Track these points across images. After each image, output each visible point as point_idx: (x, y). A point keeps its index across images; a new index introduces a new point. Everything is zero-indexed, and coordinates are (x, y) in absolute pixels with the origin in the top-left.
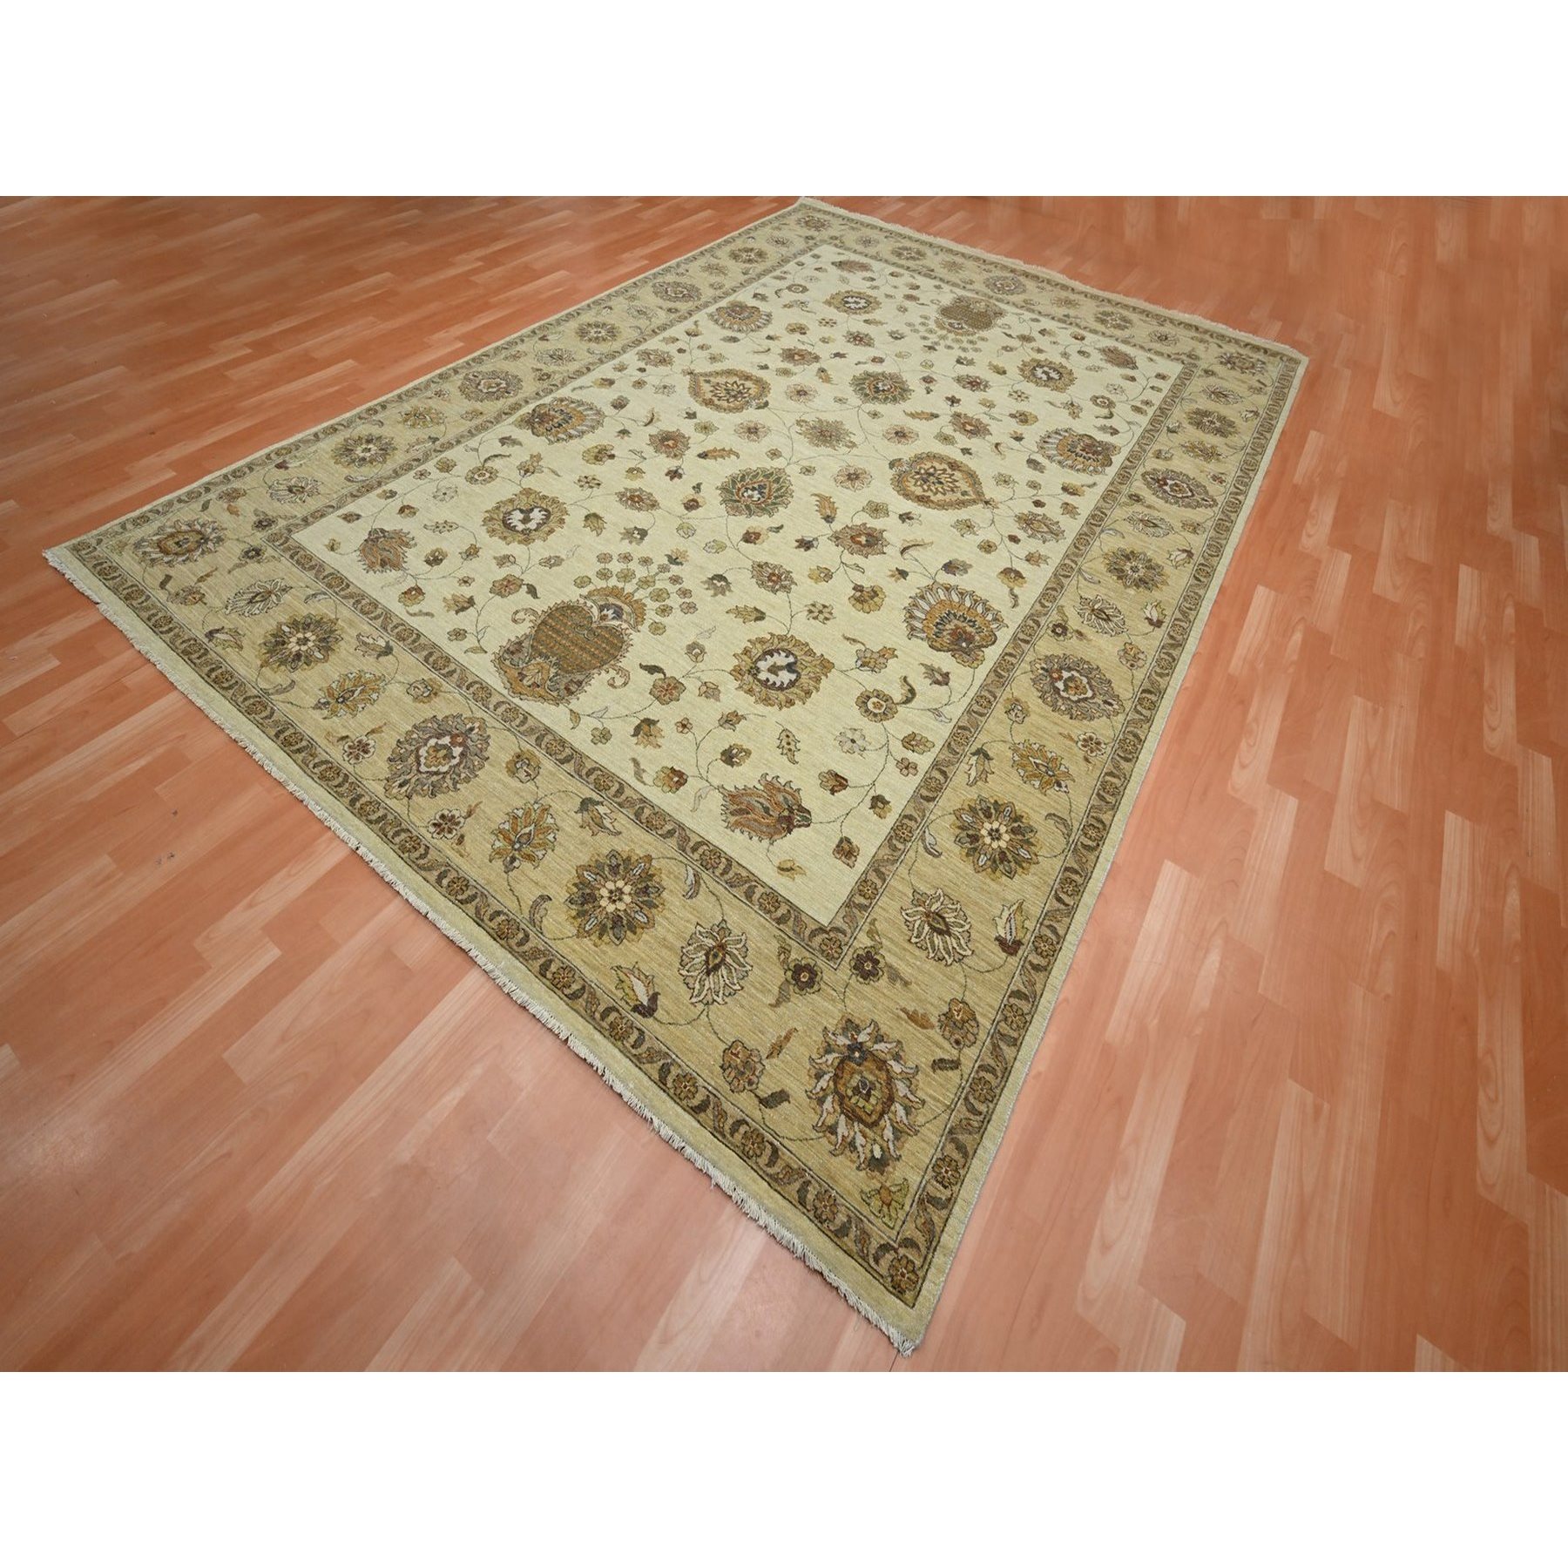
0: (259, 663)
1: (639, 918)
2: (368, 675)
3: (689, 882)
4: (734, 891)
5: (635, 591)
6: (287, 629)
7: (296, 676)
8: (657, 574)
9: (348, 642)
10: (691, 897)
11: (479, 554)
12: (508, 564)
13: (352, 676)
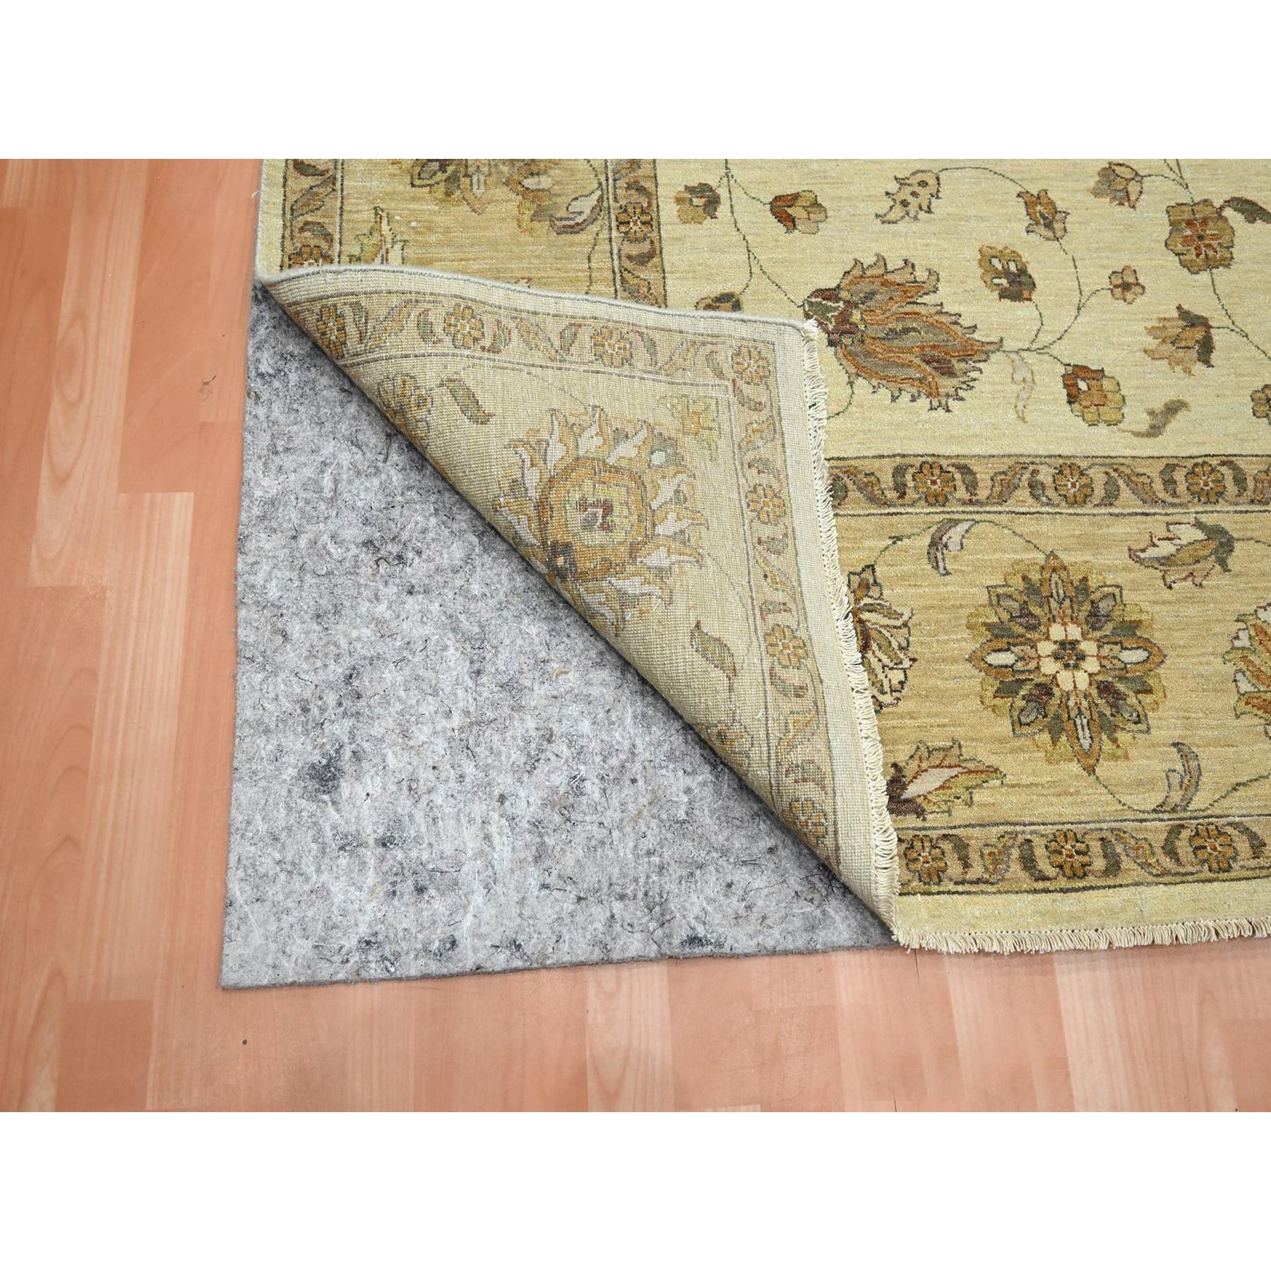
0: (1075, 768)
6: (1005, 658)
7: (1165, 724)
9: (1136, 586)
11: (1060, 205)
12: (1133, 188)
13: (1244, 641)
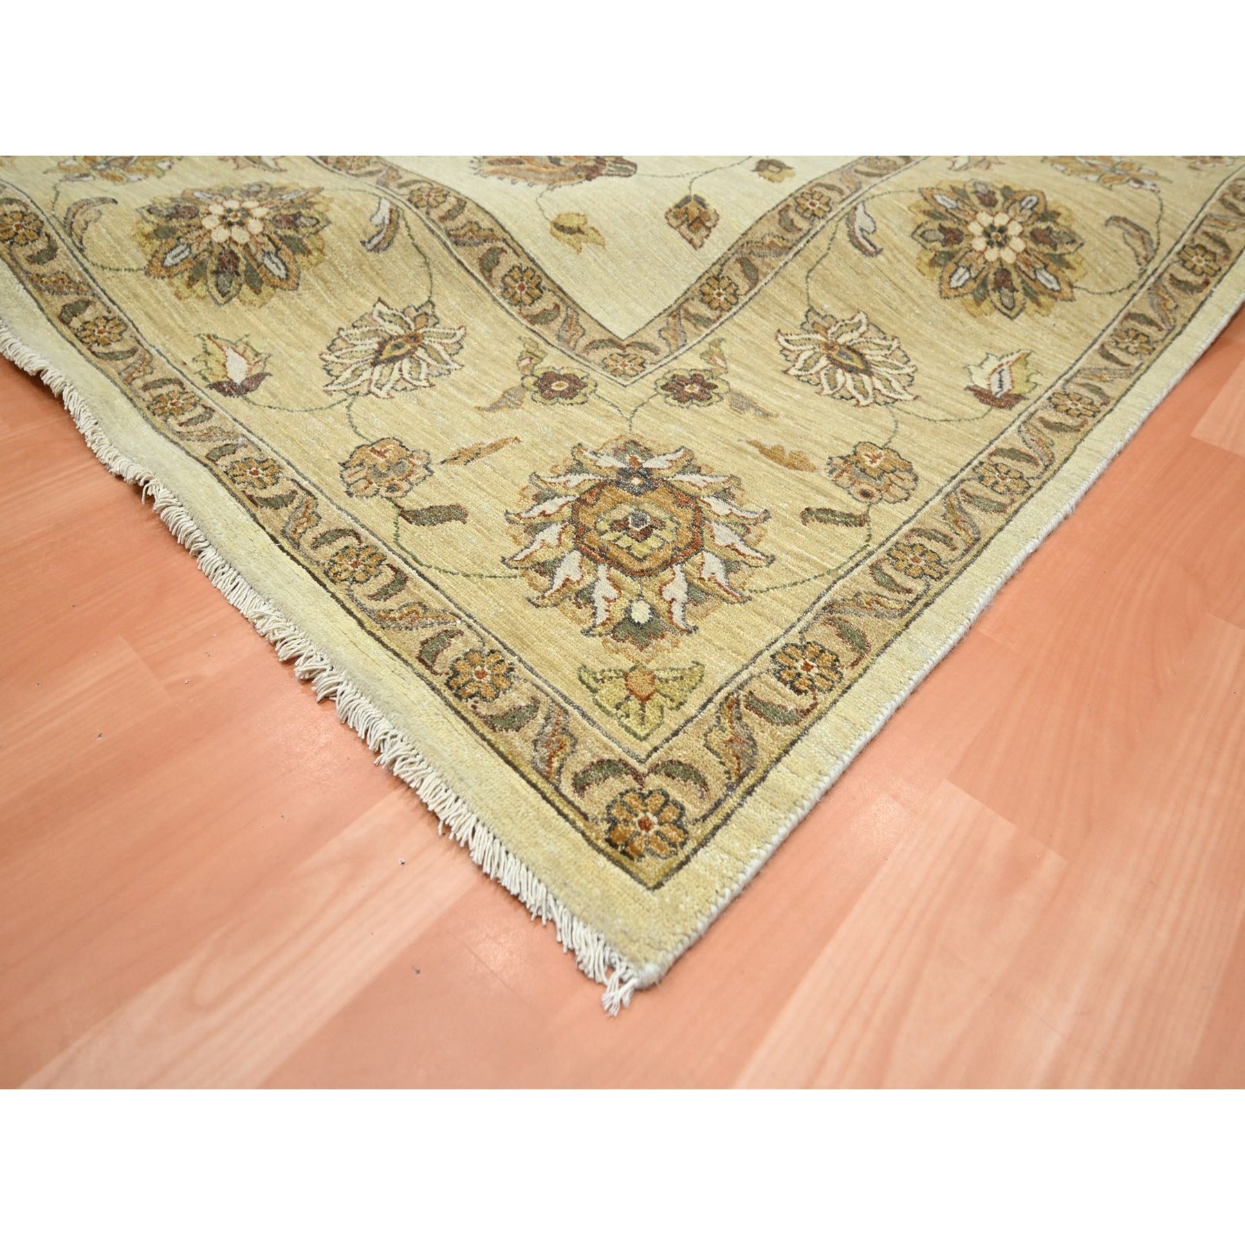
1: (272, 267)
3: (377, 220)
4: (460, 253)
10: (376, 249)
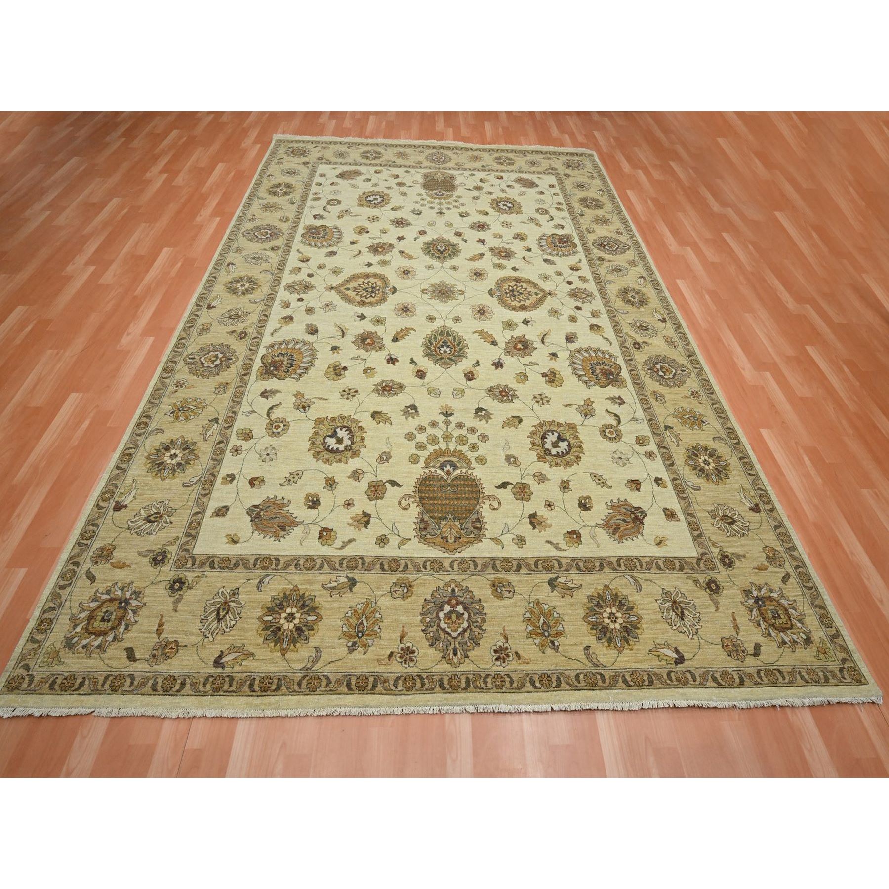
0: (279, 654)
1: (633, 619)
2: (359, 606)
3: (633, 584)
4: (652, 571)
5: (448, 446)
6: (270, 618)
7: (314, 641)
8: (447, 428)
9: (321, 596)
10: (640, 590)
11: (336, 481)
12: (361, 476)
13: (349, 615)
